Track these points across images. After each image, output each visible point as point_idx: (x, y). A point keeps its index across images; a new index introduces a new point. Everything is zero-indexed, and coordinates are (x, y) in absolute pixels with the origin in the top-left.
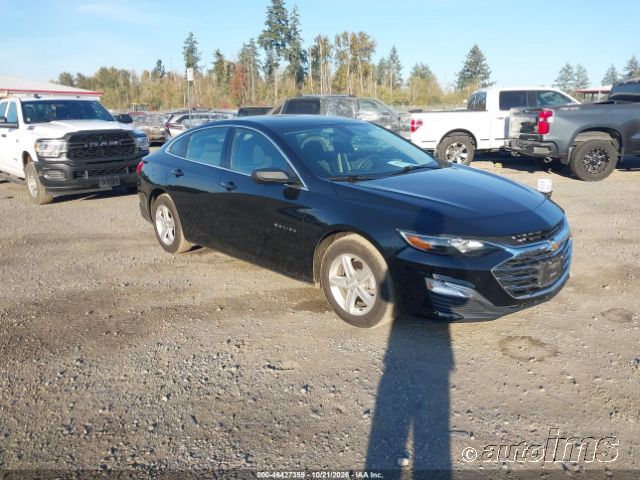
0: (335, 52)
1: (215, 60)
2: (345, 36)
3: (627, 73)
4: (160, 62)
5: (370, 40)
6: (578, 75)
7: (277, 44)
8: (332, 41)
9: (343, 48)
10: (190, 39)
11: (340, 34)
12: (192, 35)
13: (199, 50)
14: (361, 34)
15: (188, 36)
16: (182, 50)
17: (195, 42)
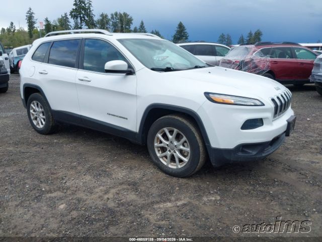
0: (111, 23)
1: (44, 23)
2: (116, 14)
3: (248, 38)
4: (12, 24)
5: (129, 17)
6: (228, 39)
7: (80, 17)
8: (110, 17)
9: (115, 21)
10: (29, 11)
11: (113, 13)
12: (30, 9)
13: (35, 18)
14: (124, 13)
15: (28, 10)
16: (26, 17)
17: (33, 13)
